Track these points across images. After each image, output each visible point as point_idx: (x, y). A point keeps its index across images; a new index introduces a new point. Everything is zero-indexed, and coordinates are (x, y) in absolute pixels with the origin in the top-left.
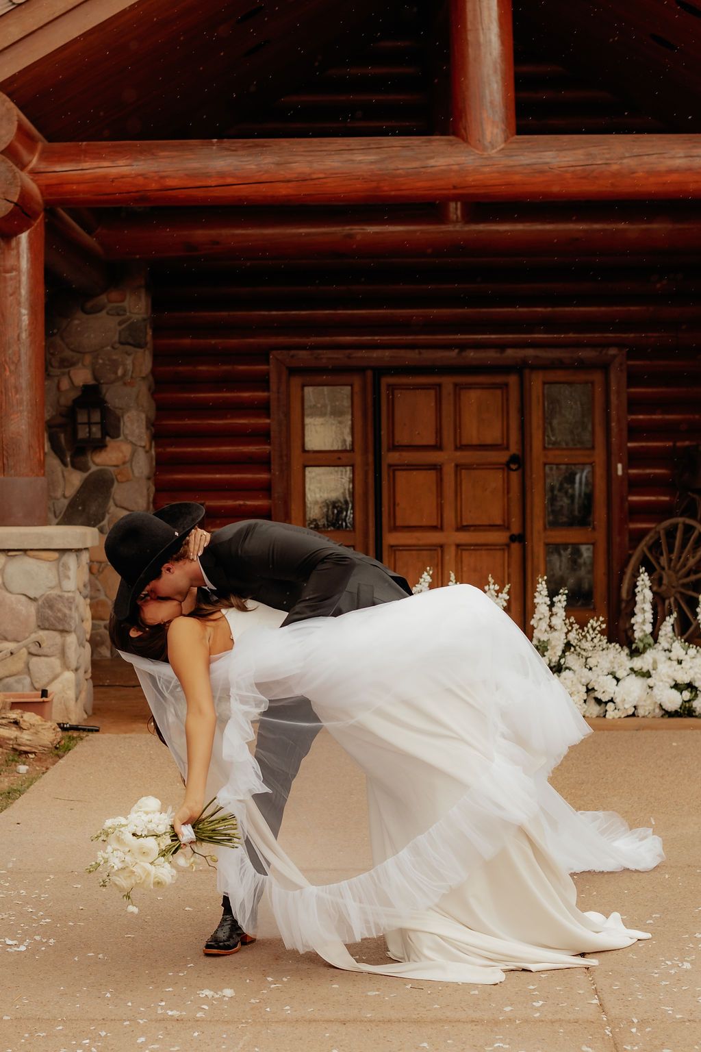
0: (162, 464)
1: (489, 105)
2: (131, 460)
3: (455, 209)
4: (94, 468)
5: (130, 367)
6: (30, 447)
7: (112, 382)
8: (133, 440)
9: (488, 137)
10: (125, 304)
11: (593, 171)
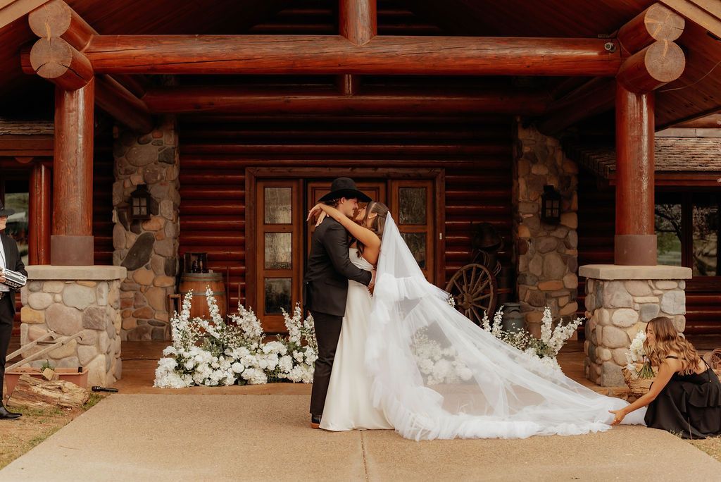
0: (184, 230)
1: (360, 16)
2: (165, 227)
3: (349, 86)
4: (143, 232)
5: (164, 175)
6: (82, 217)
7: (155, 183)
8: (166, 216)
9: (360, 36)
10: (163, 139)
11: (422, 57)
